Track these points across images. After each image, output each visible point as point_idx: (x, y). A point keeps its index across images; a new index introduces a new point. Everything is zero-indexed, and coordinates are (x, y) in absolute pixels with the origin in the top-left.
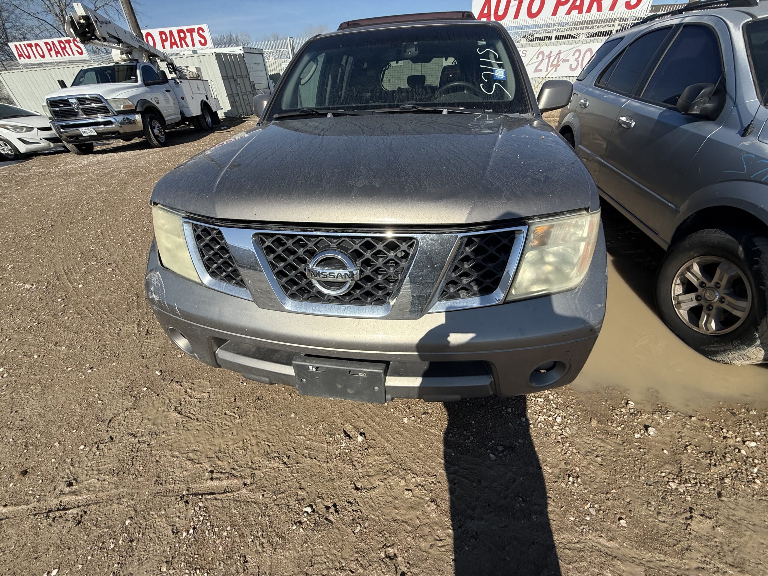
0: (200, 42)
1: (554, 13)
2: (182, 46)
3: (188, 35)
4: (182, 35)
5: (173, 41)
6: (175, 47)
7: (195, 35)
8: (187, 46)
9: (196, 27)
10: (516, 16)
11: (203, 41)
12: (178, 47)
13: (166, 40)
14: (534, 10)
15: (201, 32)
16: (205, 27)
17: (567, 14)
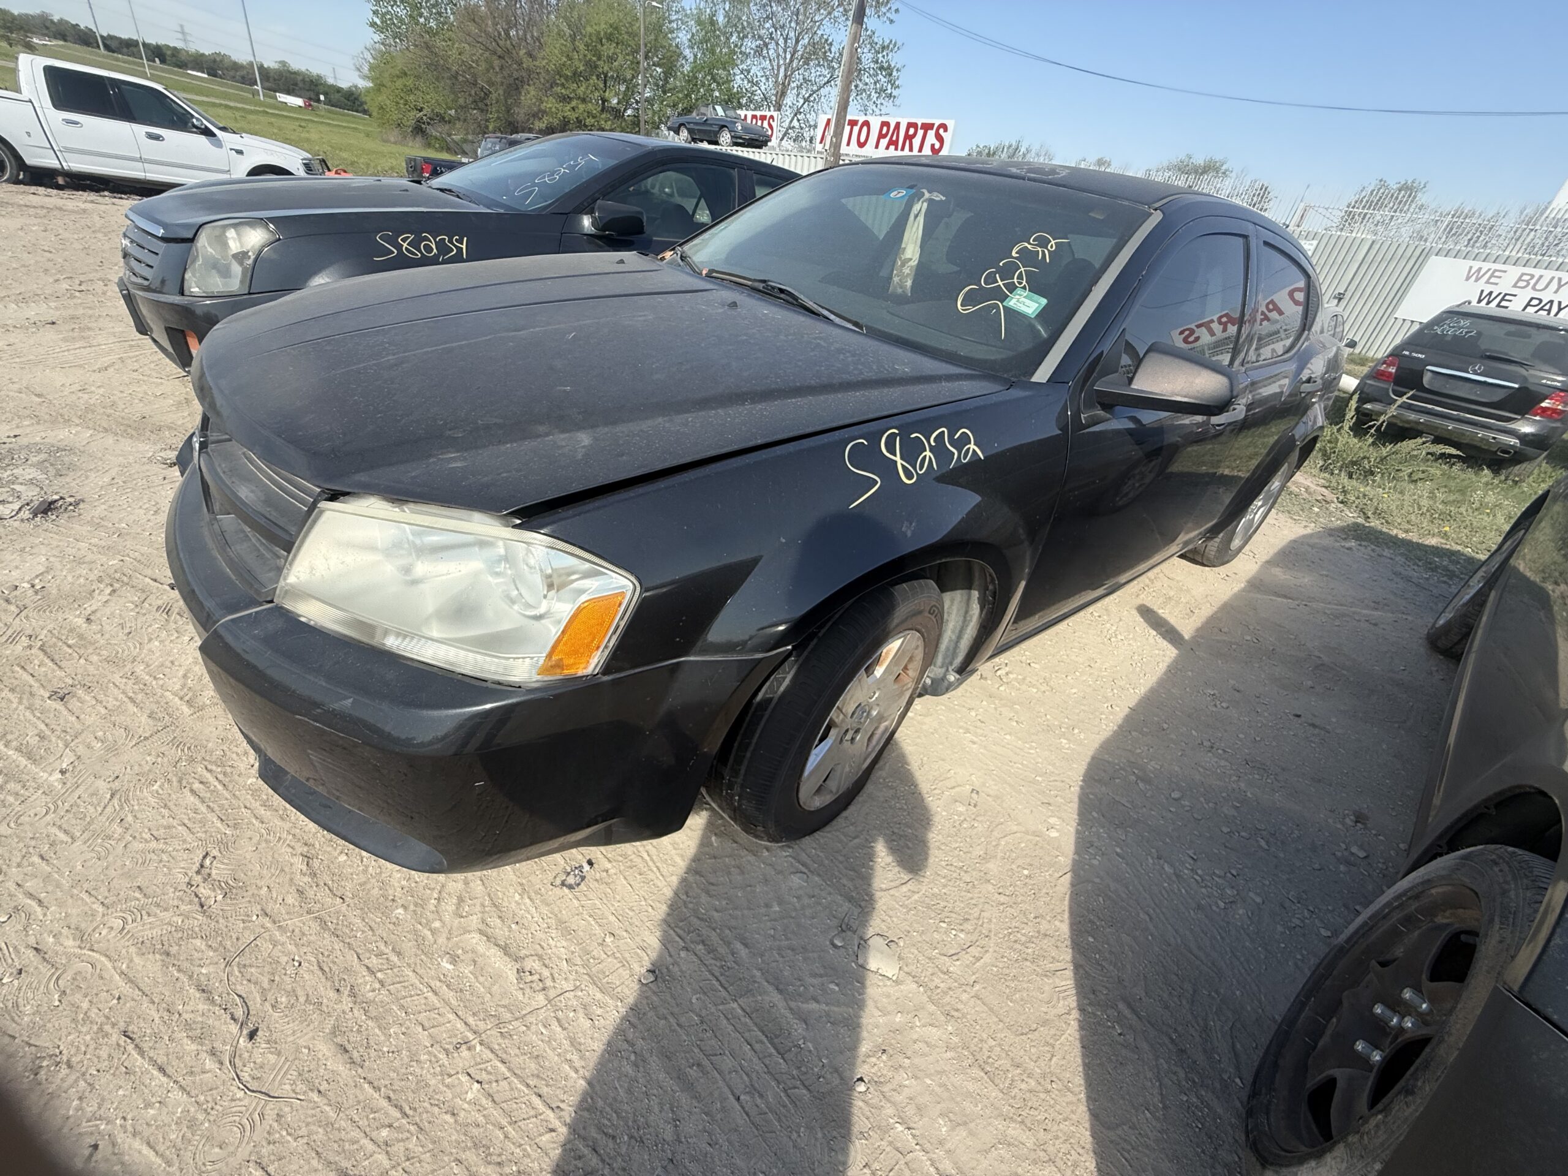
0: (933, 146)
2: (903, 149)
3: (920, 132)
4: (912, 131)
5: (894, 138)
6: (892, 147)
7: (931, 134)
8: (911, 149)
9: (937, 123)
11: (937, 146)
12: (896, 149)
13: (885, 136)
15: (941, 131)
16: (950, 124)
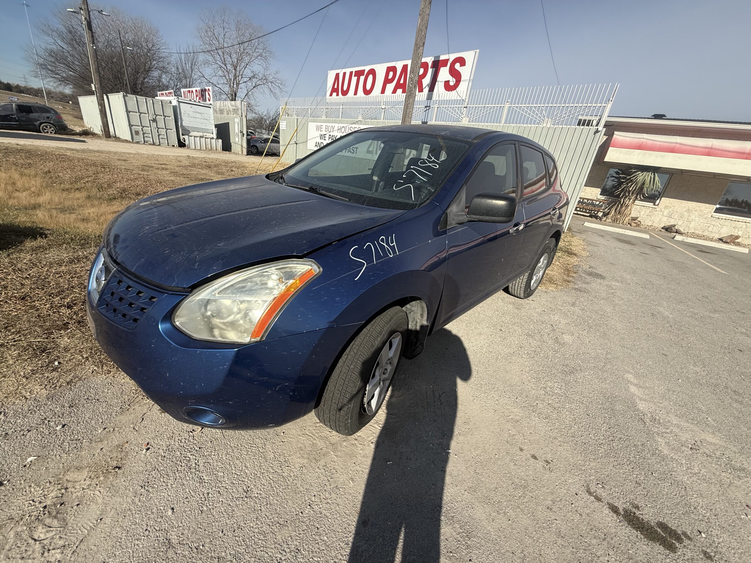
1: (383, 92)
10: (356, 93)
14: (368, 87)
17: (392, 93)
